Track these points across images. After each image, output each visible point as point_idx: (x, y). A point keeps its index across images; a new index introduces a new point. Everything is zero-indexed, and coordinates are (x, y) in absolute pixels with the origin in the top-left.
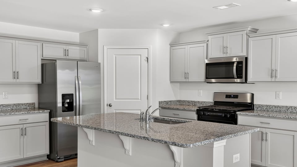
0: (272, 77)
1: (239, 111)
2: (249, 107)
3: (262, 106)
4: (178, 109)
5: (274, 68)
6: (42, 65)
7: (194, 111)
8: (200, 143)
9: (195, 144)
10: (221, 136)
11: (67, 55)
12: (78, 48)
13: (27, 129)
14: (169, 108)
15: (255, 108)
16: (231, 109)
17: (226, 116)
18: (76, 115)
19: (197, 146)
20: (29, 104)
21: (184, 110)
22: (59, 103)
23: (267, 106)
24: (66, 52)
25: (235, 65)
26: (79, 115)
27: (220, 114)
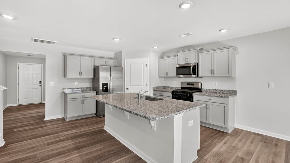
0: (211, 74)
1: (194, 92)
2: (200, 90)
3: (206, 89)
4: (162, 91)
5: (213, 69)
6: (94, 69)
7: (170, 92)
8: (163, 117)
9: (159, 118)
10: (180, 111)
11: (106, 63)
12: (113, 60)
13: (85, 100)
14: (157, 91)
15: (203, 91)
16: (190, 91)
17: (187, 95)
18: (109, 94)
19: (161, 119)
20: (88, 88)
21: (165, 91)
22: (101, 87)
23: (209, 89)
24: (106, 62)
25: (192, 67)
26: (111, 94)
27: (184, 94)
